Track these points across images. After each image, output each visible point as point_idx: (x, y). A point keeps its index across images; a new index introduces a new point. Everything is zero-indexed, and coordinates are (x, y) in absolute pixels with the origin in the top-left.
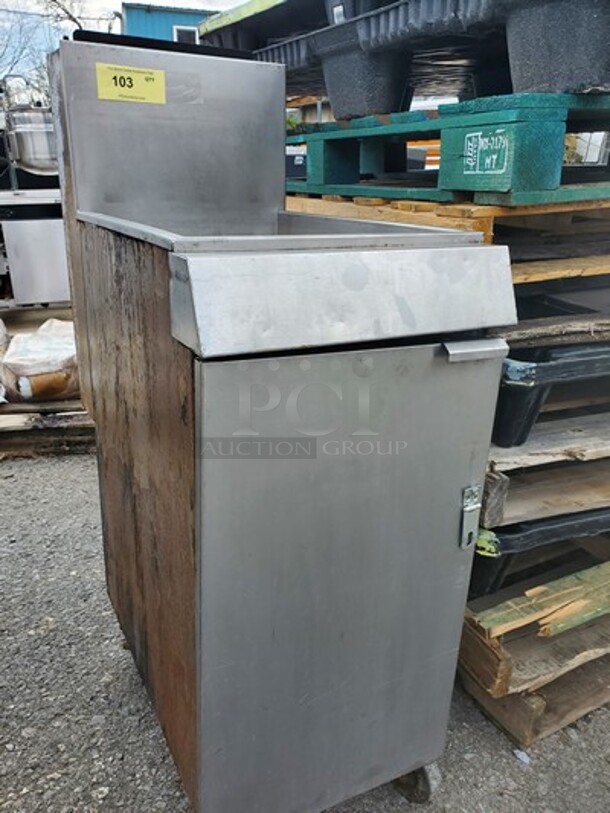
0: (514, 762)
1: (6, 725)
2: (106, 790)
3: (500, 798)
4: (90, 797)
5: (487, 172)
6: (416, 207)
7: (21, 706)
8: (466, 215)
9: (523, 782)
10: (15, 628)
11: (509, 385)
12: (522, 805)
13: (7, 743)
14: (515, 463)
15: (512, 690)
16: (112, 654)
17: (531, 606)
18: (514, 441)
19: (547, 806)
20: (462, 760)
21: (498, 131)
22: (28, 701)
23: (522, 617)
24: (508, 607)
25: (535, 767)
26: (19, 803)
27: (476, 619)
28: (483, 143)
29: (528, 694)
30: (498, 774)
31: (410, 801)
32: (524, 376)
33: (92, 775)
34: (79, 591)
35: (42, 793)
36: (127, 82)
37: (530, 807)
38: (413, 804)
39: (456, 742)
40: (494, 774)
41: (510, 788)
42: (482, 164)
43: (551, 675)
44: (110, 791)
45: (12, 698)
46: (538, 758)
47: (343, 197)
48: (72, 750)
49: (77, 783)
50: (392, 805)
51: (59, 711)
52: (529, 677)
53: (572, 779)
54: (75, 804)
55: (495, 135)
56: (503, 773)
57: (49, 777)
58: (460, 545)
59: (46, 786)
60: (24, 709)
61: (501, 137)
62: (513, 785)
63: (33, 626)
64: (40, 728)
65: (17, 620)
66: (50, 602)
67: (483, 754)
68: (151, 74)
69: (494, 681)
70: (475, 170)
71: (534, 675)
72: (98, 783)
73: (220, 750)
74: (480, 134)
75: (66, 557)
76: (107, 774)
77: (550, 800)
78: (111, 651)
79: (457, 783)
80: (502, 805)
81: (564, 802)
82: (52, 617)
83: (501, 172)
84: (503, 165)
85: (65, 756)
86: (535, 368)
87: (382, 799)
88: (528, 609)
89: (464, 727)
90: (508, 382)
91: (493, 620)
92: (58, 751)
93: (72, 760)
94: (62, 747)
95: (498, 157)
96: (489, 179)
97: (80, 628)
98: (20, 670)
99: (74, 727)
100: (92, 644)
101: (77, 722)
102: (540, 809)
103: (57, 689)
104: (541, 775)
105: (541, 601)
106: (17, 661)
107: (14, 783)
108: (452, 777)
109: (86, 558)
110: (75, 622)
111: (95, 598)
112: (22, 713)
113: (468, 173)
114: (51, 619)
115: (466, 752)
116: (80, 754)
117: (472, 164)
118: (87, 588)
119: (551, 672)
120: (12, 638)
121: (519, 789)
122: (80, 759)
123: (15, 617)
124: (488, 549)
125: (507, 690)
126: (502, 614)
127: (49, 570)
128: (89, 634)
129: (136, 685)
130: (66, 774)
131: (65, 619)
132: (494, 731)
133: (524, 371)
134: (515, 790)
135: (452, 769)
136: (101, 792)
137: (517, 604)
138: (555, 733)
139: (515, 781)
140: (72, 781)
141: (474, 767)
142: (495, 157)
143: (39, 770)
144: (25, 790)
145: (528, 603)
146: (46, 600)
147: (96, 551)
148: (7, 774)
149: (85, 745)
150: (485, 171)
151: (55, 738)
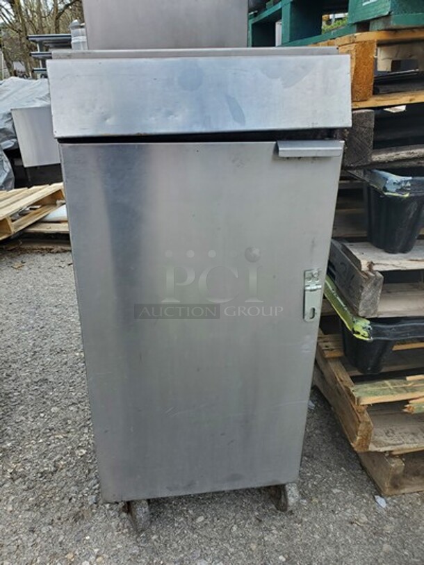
0: (372, 504)
1: (44, 403)
2: (84, 452)
3: (349, 525)
4: (74, 453)
7: (56, 394)
9: (374, 520)
10: (70, 350)
11: (386, 196)
12: (366, 535)
13: (42, 413)
14: (393, 265)
15: (372, 448)
17: (404, 388)
18: (398, 248)
19: (387, 542)
20: (330, 492)
22: (61, 392)
23: (392, 394)
24: (384, 385)
25: (388, 512)
26: (35, 447)
27: (352, 389)
29: (391, 455)
30: (355, 508)
31: (278, 509)
32: (399, 188)
33: (80, 441)
35: (49, 445)
37: (372, 538)
38: (279, 512)
39: (331, 479)
40: (351, 508)
41: (360, 520)
43: (415, 445)
44: (87, 453)
45: (53, 388)
46: (394, 506)
48: (74, 425)
49: (70, 444)
50: (264, 508)
51: (76, 402)
52: (394, 443)
53: (418, 528)
54: (65, 456)
56: (360, 509)
57: (56, 436)
58: (304, 317)
59: (53, 441)
60: (57, 396)
62: (364, 519)
64: (62, 409)
65: (72, 345)
67: (349, 492)
69: (355, 438)
71: (398, 442)
72: (81, 447)
73: (106, 432)
76: (89, 443)
77: (392, 538)
79: (319, 506)
80: (349, 531)
81: (403, 542)
85: (69, 427)
86: (410, 181)
87: (258, 502)
88: (400, 390)
89: (341, 471)
90: (386, 194)
91: (366, 392)
92: (67, 423)
93: (73, 430)
94: (70, 422)
96: (377, 6)
98: (63, 374)
99: (80, 412)
101: (83, 410)
102: (381, 542)
103: (79, 389)
104: (392, 519)
105: (416, 385)
106: (63, 369)
107: (37, 435)
108: (317, 501)
112: (55, 398)
113: (365, 4)
115: (335, 487)
116: (78, 428)
119: (416, 443)
120: (66, 355)
121: (368, 523)
122: (77, 431)
123: (72, 344)
124: (362, 334)
125: (368, 447)
126: (375, 389)
130: (66, 437)
132: (365, 478)
133: (399, 184)
134: (364, 523)
135: (319, 496)
136: (81, 452)
137: (393, 384)
138: (418, 492)
139: (367, 517)
140: (68, 442)
141: (338, 500)
143: (53, 431)
144: (41, 441)
145: (404, 385)
148: (36, 429)
149: (83, 424)
151: (68, 416)
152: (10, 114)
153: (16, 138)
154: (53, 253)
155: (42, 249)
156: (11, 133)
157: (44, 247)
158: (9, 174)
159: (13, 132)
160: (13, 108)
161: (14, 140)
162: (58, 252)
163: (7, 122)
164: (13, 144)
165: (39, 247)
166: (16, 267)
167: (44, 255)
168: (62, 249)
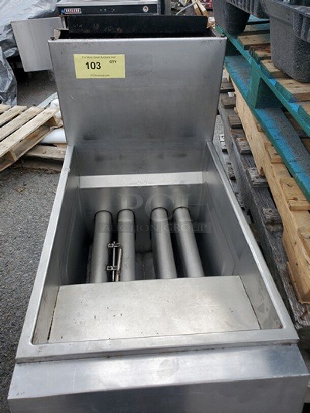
36: (97, 65)
68: (115, 58)
152: (10, 25)
153: (16, 46)
154: (48, 173)
155: (40, 169)
156: (12, 43)
157: (41, 167)
158: (12, 81)
159: (13, 42)
160: (12, 21)
161: (15, 49)
162: (51, 173)
163: (7, 33)
164: (14, 52)
165: (38, 167)
166: (19, 190)
167: (40, 176)
168: (55, 171)
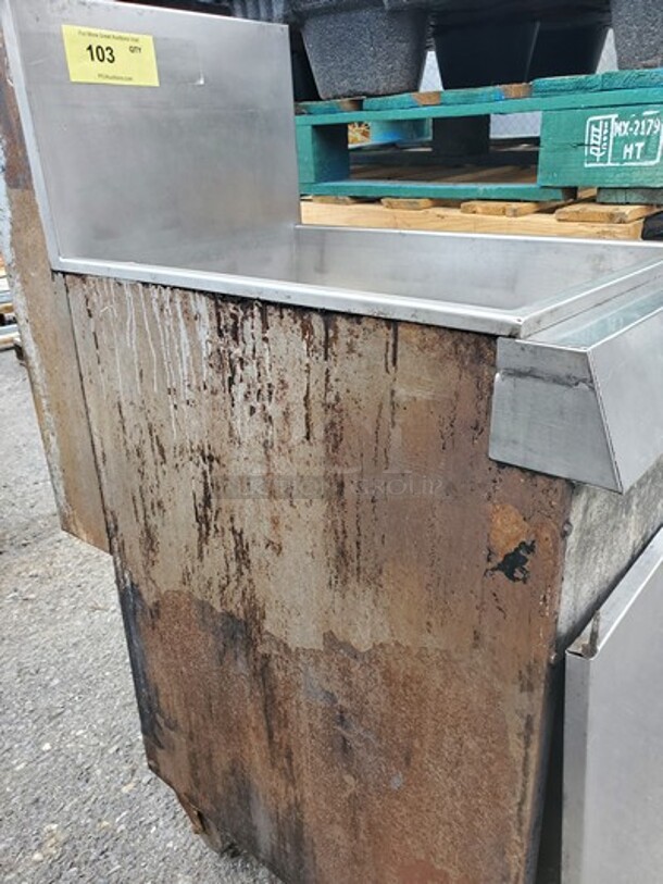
5: (626, 164)
6: (515, 211)
8: (617, 220)
16: (170, 845)
21: (646, 113)
28: (619, 128)
34: (70, 771)
36: (107, 53)
42: (617, 155)
47: (352, 198)
55: (640, 118)
61: (651, 121)
63: (33, 847)
66: (37, 800)
68: (137, 40)
70: (606, 162)
74: (614, 117)
75: (21, 728)
78: (168, 840)
82: (53, 822)
83: (652, 163)
84: (655, 155)
95: (646, 144)
96: (630, 172)
97: (105, 823)
100: (133, 841)
109: (51, 718)
110: (91, 816)
111: (99, 772)
113: (591, 165)
114: (54, 826)
117: (598, 155)
118: (78, 762)
120: (13, 875)
127: (7, 755)
128: (123, 827)
129: (227, 874)
131: (74, 818)
142: (640, 145)
146: (29, 801)
147: (59, 704)
150: (622, 162)
